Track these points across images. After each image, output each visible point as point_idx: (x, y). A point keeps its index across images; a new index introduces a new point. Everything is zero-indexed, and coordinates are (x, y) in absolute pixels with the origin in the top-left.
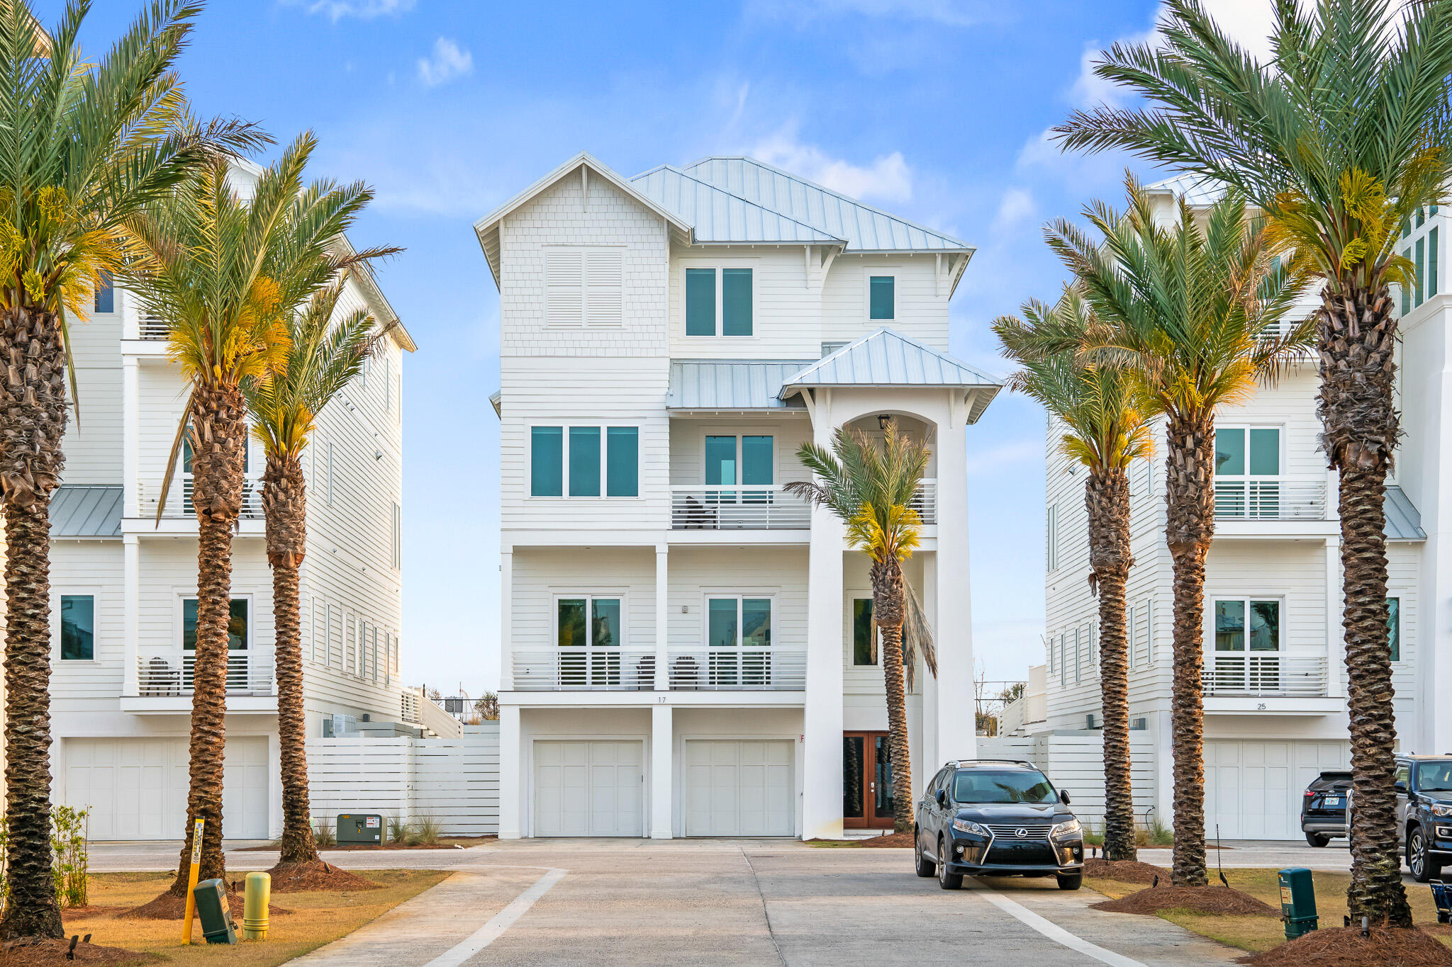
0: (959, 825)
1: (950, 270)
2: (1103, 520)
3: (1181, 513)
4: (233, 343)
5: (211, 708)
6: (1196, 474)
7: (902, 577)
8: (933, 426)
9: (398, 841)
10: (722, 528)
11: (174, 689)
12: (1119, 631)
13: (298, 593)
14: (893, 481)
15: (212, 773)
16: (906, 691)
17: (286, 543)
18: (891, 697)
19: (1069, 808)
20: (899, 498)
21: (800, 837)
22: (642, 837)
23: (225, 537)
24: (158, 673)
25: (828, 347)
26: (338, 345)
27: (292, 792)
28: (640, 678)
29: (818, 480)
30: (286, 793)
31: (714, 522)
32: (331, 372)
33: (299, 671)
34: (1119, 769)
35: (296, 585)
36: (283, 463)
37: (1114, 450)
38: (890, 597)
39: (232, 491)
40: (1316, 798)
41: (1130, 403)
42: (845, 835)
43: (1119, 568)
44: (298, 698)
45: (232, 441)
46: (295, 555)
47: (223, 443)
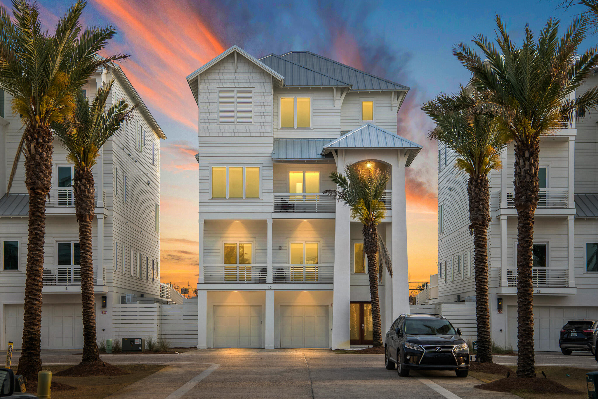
0: (408, 345)
1: (398, 99)
2: (476, 199)
3: (522, 190)
4: (44, 104)
5: (34, 287)
6: (530, 169)
7: (377, 232)
8: (391, 166)
9: (150, 350)
10: (297, 212)
11: (54, 282)
12: (484, 252)
13: (91, 234)
14: (373, 189)
15: (35, 319)
16: (378, 284)
17: (85, 210)
18: (372, 286)
19: (462, 337)
20: (375, 196)
21: (331, 348)
22: (261, 348)
23: (42, 202)
24: (46, 275)
25: (343, 133)
26: (110, 117)
27: (87, 328)
28: (260, 278)
29: (339, 189)
30: (85, 329)
31: (293, 209)
32: (107, 129)
33: (91, 271)
34: (484, 318)
35: (90, 230)
36: (83, 172)
37: (481, 166)
38: (371, 241)
39: (45, 179)
40: (566, 333)
41: (489, 143)
42: (351, 348)
43: (484, 222)
44: (91, 284)
45: (45, 154)
46: (89, 215)
47: (41, 155)
